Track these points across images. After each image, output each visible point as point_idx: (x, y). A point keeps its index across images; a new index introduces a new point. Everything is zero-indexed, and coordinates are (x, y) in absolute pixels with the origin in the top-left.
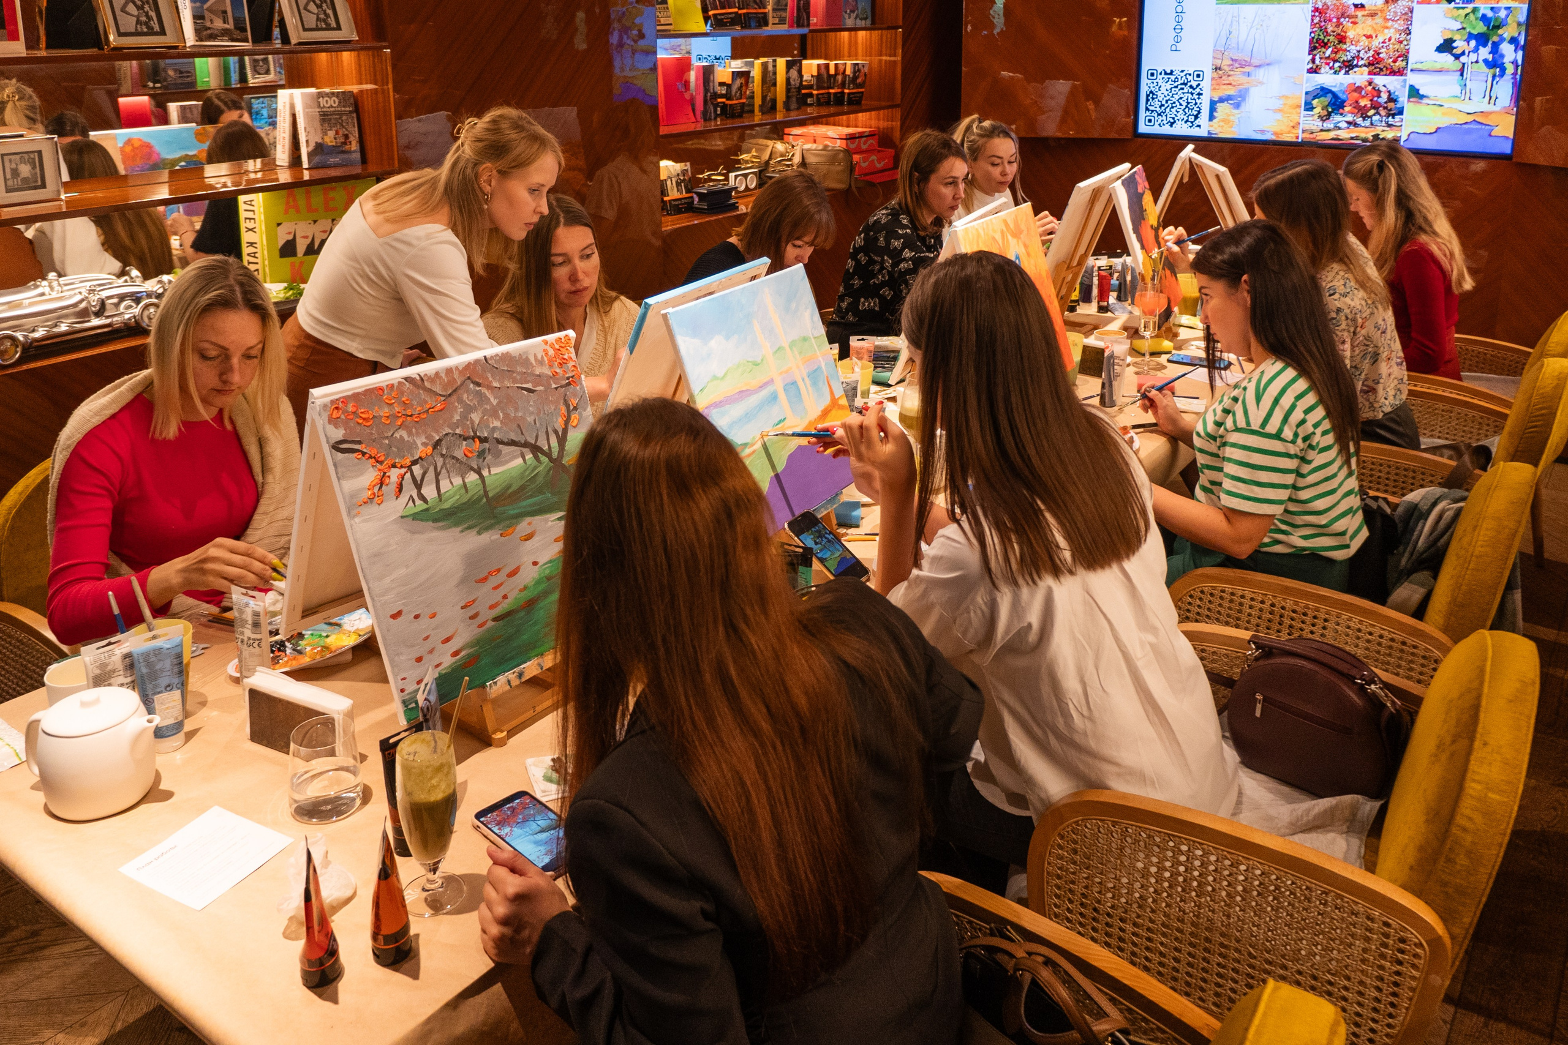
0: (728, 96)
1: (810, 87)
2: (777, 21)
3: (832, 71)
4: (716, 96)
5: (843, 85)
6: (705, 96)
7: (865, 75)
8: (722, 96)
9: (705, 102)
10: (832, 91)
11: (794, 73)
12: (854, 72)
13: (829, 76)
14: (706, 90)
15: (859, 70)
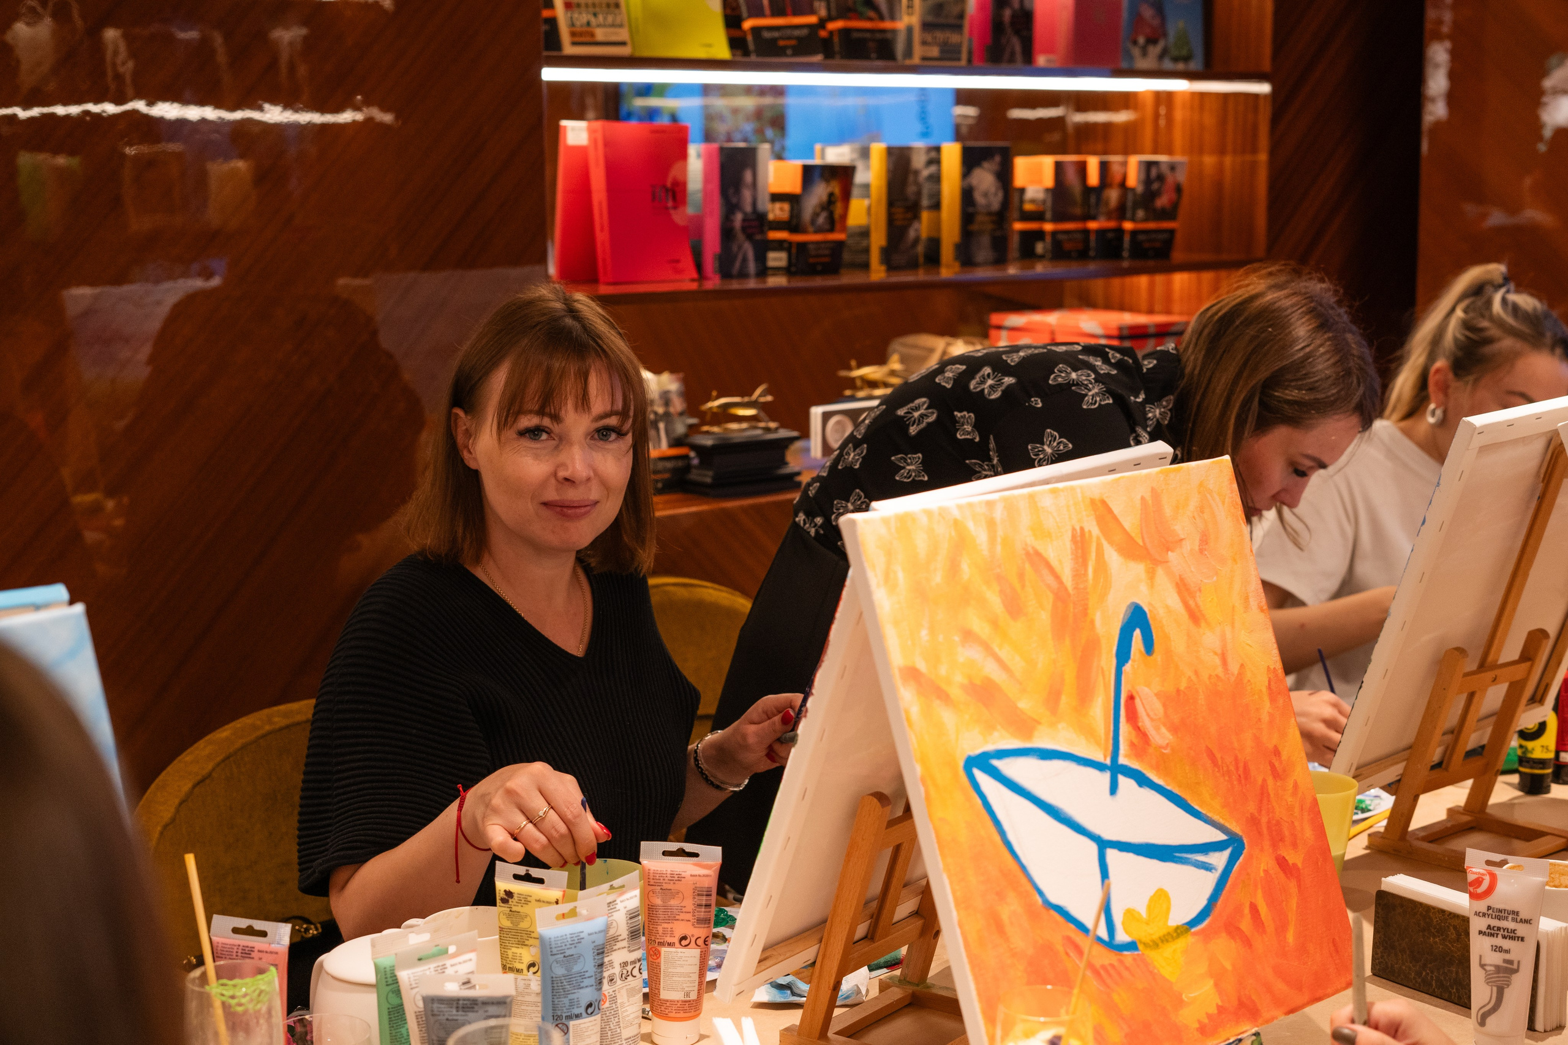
0: (793, 224)
1: (1038, 216)
2: (935, 52)
3: (1093, 178)
4: (758, 222)
5: (1121, 212)
6: (727, 218)
7: (1178, 189)
8: (778, 225)
9: (727, 233)
10: (1093, 225)
11: (985, 179)
12: (1148, 181)
13: (1088, 190)
14: (731, 206)
15: (1161, 178)
